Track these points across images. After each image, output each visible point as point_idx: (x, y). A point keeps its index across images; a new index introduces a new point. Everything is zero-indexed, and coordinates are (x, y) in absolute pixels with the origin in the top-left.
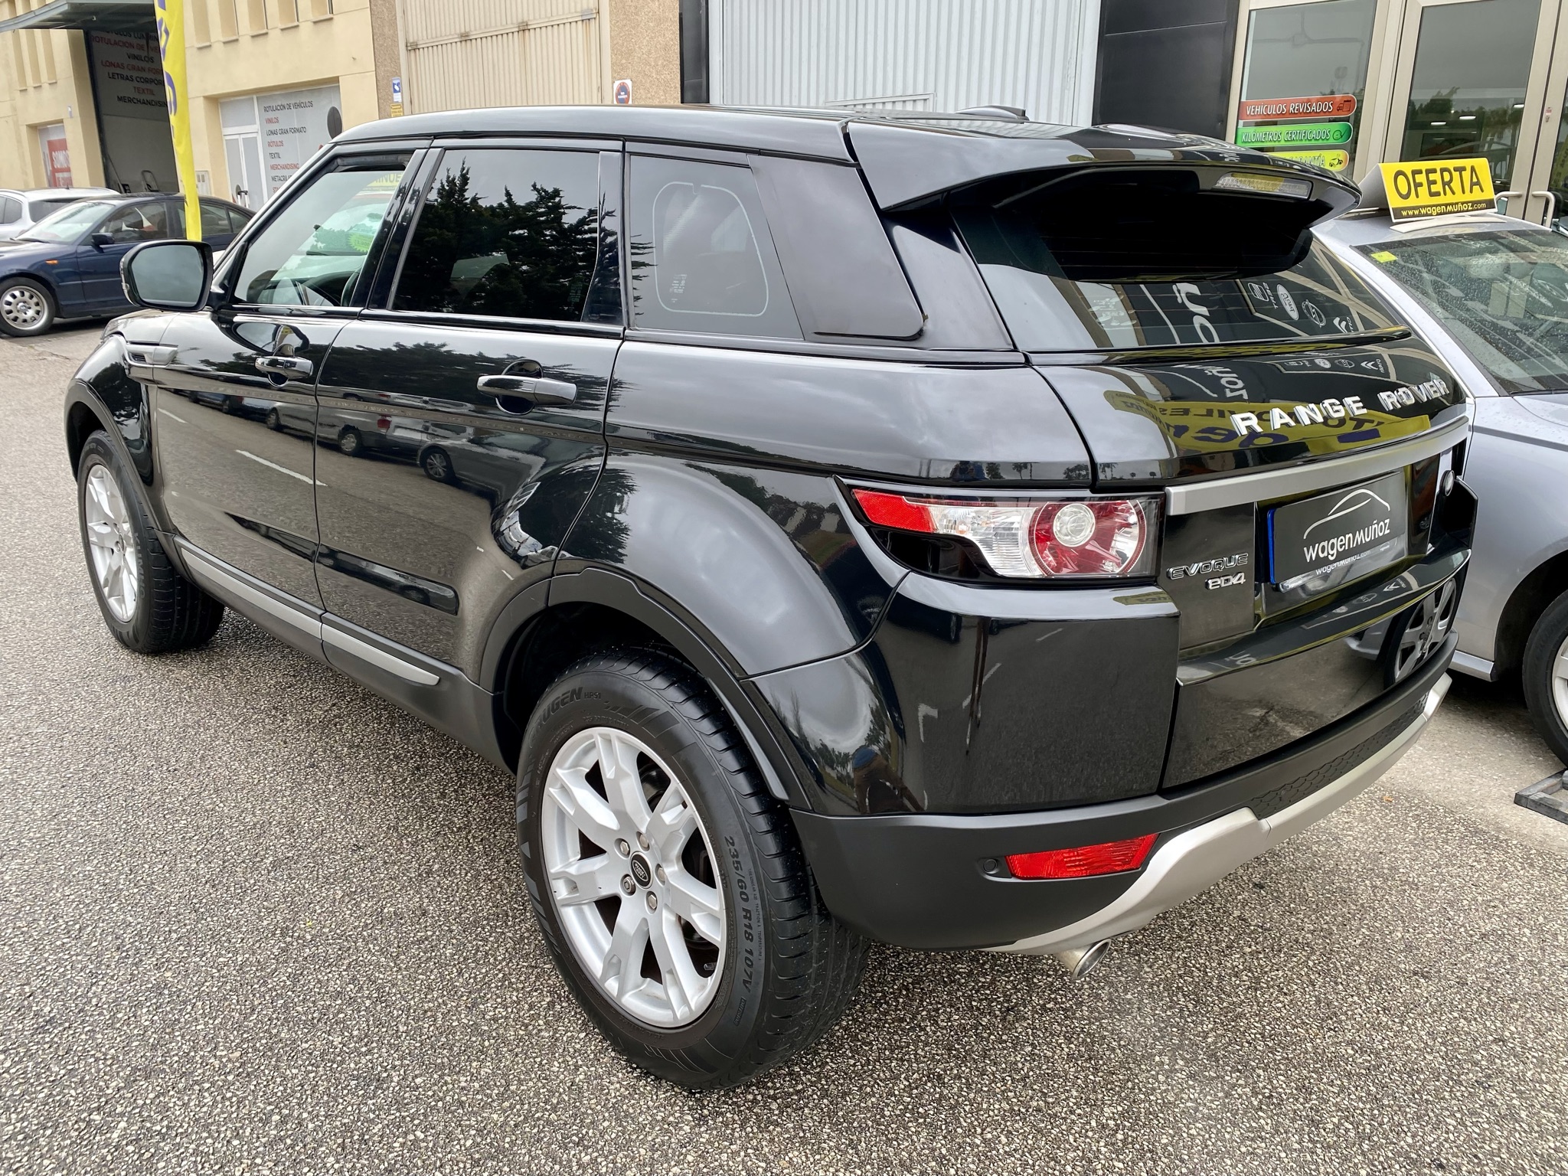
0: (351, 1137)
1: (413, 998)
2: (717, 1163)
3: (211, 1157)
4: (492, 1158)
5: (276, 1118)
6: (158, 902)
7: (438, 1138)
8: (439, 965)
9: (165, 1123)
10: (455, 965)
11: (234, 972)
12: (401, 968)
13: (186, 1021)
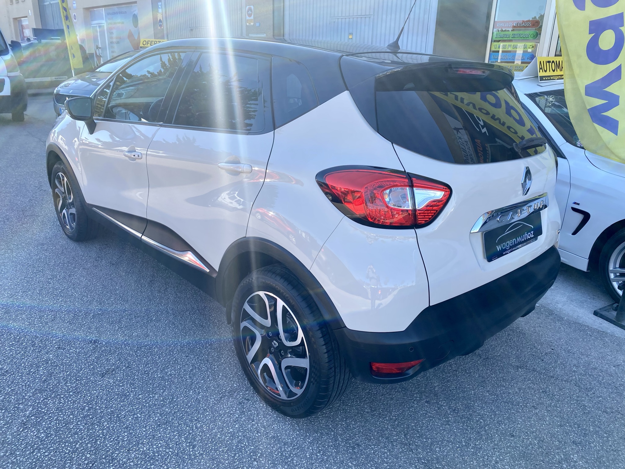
0: (114, 415)
1: (141, 367)
2: (246, 428)
4: (164, 424)
5: (87, 408)
6: (49, 329)
7: (145, 416)
10: (158, 355)
11: (75, 356)
12: (137, 356)
13: (56, 373)
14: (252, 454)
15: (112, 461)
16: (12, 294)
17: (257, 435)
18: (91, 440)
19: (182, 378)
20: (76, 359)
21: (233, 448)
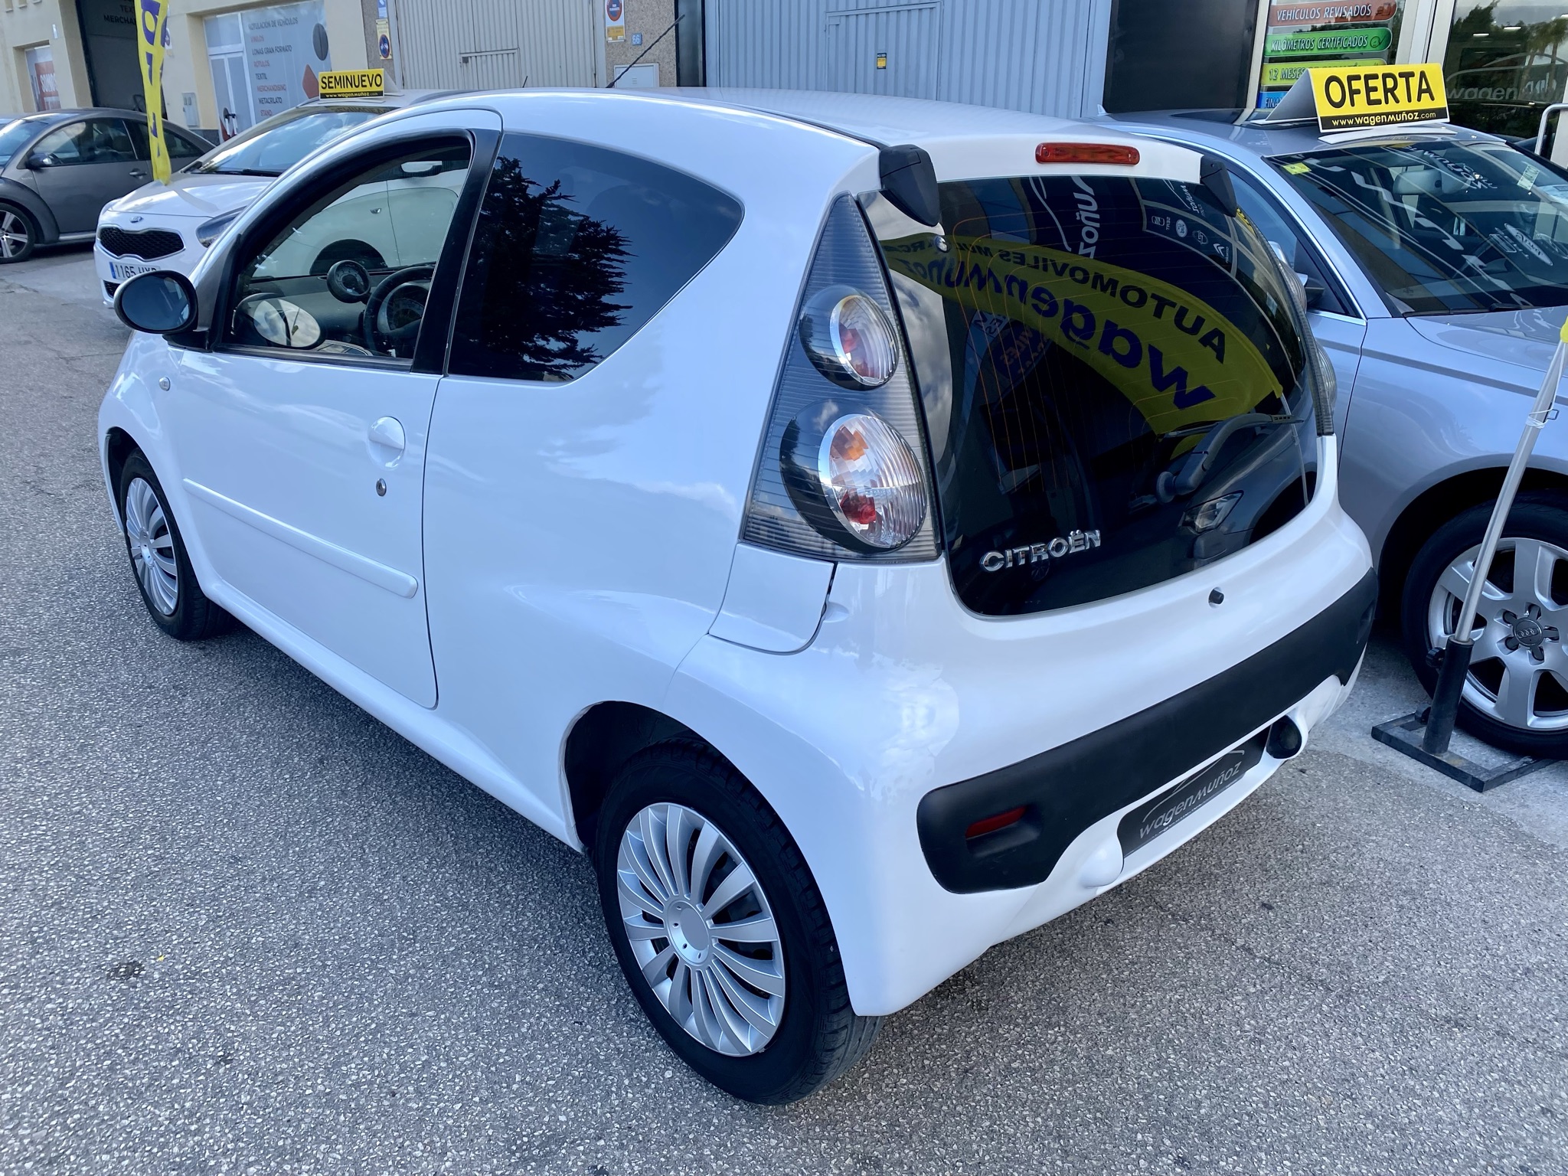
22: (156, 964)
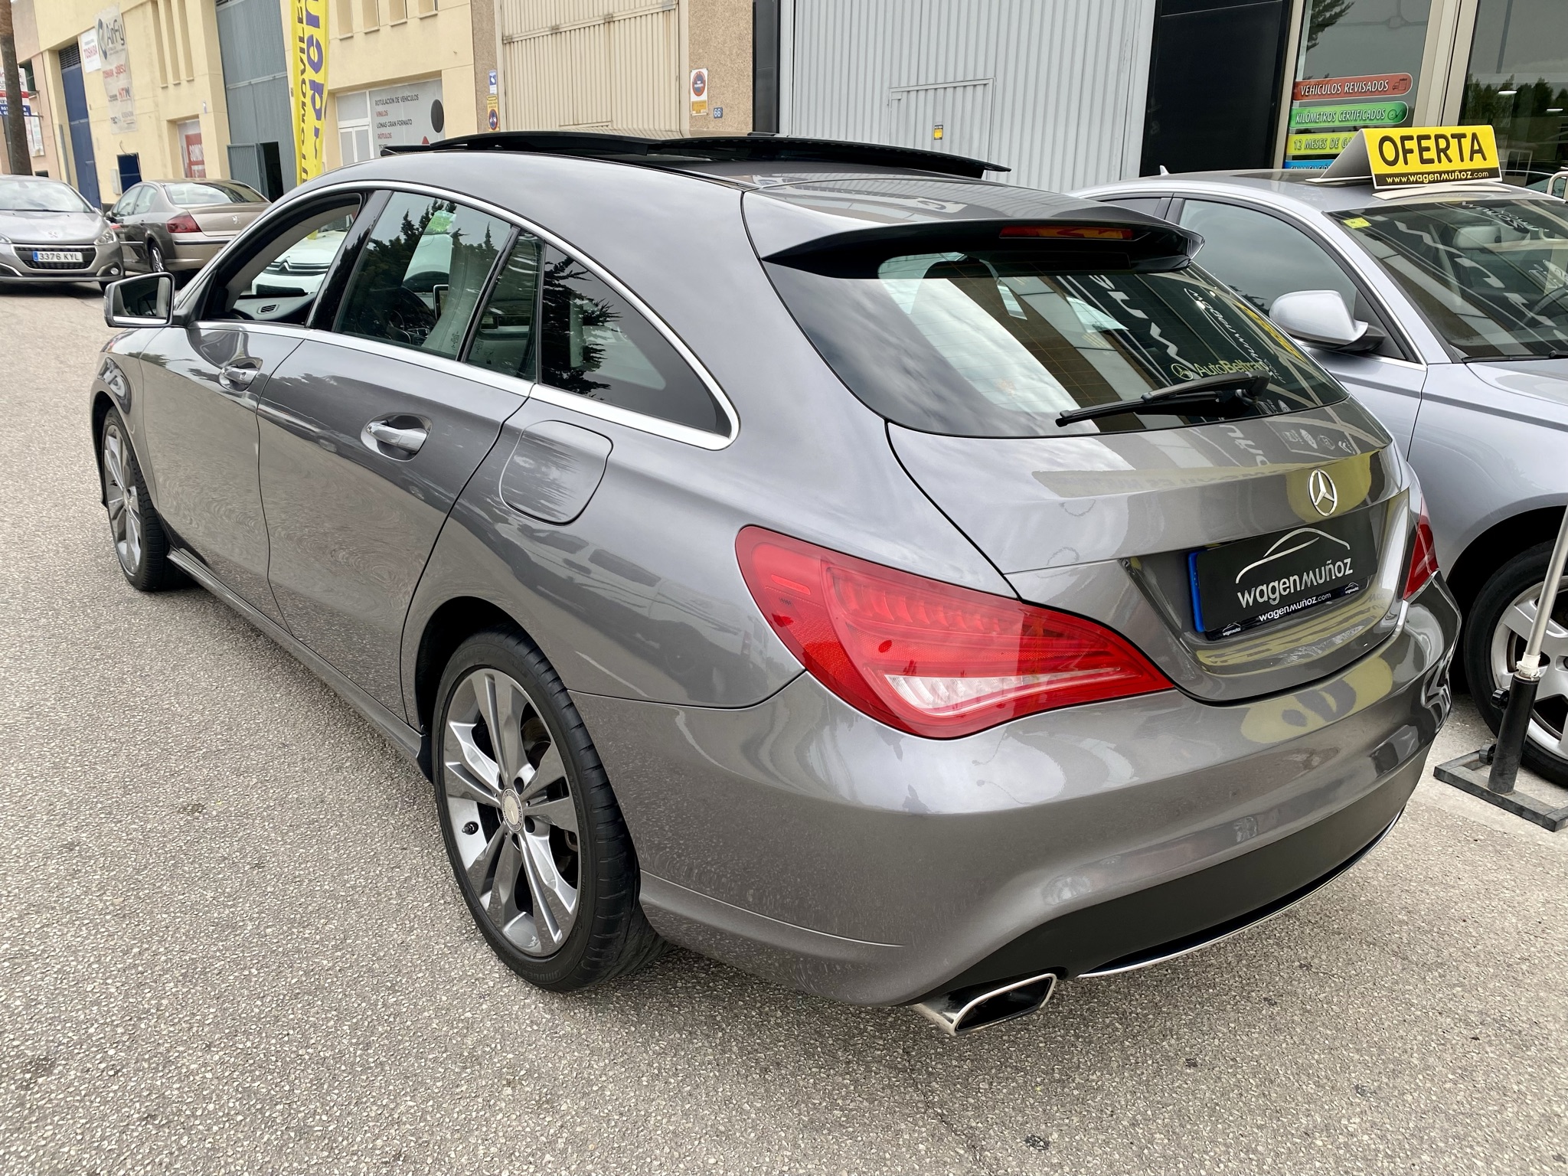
3: (71, 975)
4: (310, 994)
5: (136, 950)
7: (269, 975)
8: (320, 842)
9: (42, 947)
10: (334, 843)
11: (140, 837)
12: (286, 843)
13: (86, 872)
14: (504, 1070)
15: (164, 1067)
16: (32, 701)
17: (529, 1029)
18: (128, 1018)
19: (379, 894)
20: (140, 844)
21: (461, 1055)
22: (215, 807)
